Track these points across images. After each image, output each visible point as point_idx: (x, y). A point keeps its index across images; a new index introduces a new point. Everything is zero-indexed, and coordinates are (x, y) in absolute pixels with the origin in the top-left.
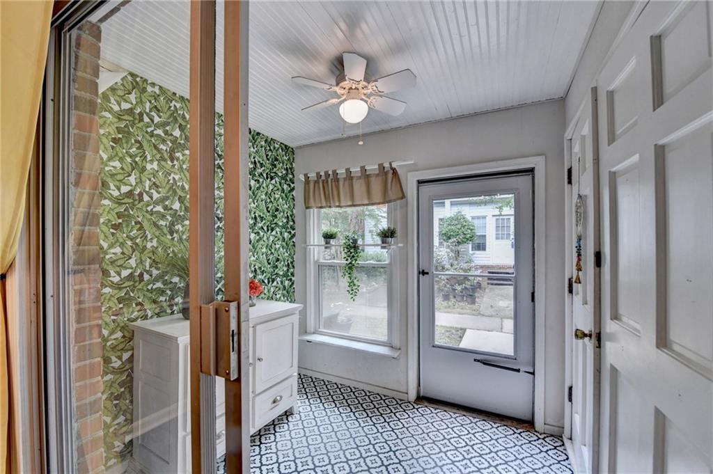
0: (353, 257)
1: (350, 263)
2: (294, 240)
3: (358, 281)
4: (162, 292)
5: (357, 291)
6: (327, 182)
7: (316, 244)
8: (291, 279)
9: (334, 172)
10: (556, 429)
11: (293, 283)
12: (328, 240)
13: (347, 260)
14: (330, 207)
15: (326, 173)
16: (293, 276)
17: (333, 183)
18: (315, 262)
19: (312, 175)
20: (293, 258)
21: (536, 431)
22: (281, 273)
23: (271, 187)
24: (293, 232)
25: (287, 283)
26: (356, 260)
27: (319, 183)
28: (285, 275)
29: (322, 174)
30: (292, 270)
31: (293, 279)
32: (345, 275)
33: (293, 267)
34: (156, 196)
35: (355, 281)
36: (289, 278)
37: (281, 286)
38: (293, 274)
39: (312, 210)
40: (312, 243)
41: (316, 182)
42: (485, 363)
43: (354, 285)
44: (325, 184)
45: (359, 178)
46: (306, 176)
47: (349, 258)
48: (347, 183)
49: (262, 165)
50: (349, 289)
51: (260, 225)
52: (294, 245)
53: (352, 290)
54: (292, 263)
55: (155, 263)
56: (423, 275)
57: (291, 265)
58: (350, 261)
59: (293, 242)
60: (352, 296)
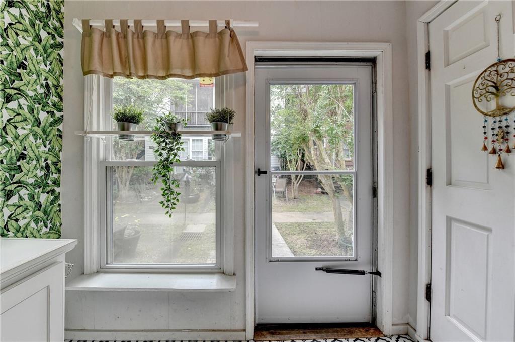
0: (171, 149)
1: (167, 159)
2: (61, 127)
3: (178, 186)
5: (175, 201)
6: (125, 37)
7: (101, 129)
8: (53, 191)
9: (138, 23)
10: (402, 327)
11: (57, 198)
12: (126, 123)
13: (161, 155)
14: (129, 76)
15: (124, 23)
16: (59, 186)
17: (136, 40)
18: (100, 163)
19: (98, 24)
20: (57, 156)
21: (385, 336)
22: (31, 181)
24: (58, 114)
25: (44, 198)
26: (175, 155)
27: (110, 37)
28: (41, 184)
29: (117, 24)
30: (56, 176)
31: (57, 190)
32: (157, 178)
33: (59, 171)
35: (173, 187)
36: (48, 189)
37: (32, 204)
38: (56, 183)
39: (95, 76)
40: (94, 129)
41: (106, 35)
42: (329, 270)
43: (172, 193)
44: (122, 41)
45: (179, 36)
46: (85, 23)
47: (164, 153)
48: (158, 42)
50: (163, 199)
52: (61, 136)
53: (169, 201)
54: (55, 164)
56: (259, 175)
57: (53, 168)
58: (165, 155)
59: (58, 130)
60: (168, 210)
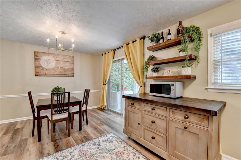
4: (114, 88)
22: (131, 87)
23: (129, 72)
25: (132, 89)
34: (114, 75)
38: (133, 87)
49: (128, 69)
51: (127, 79)
55: (114, 84)
